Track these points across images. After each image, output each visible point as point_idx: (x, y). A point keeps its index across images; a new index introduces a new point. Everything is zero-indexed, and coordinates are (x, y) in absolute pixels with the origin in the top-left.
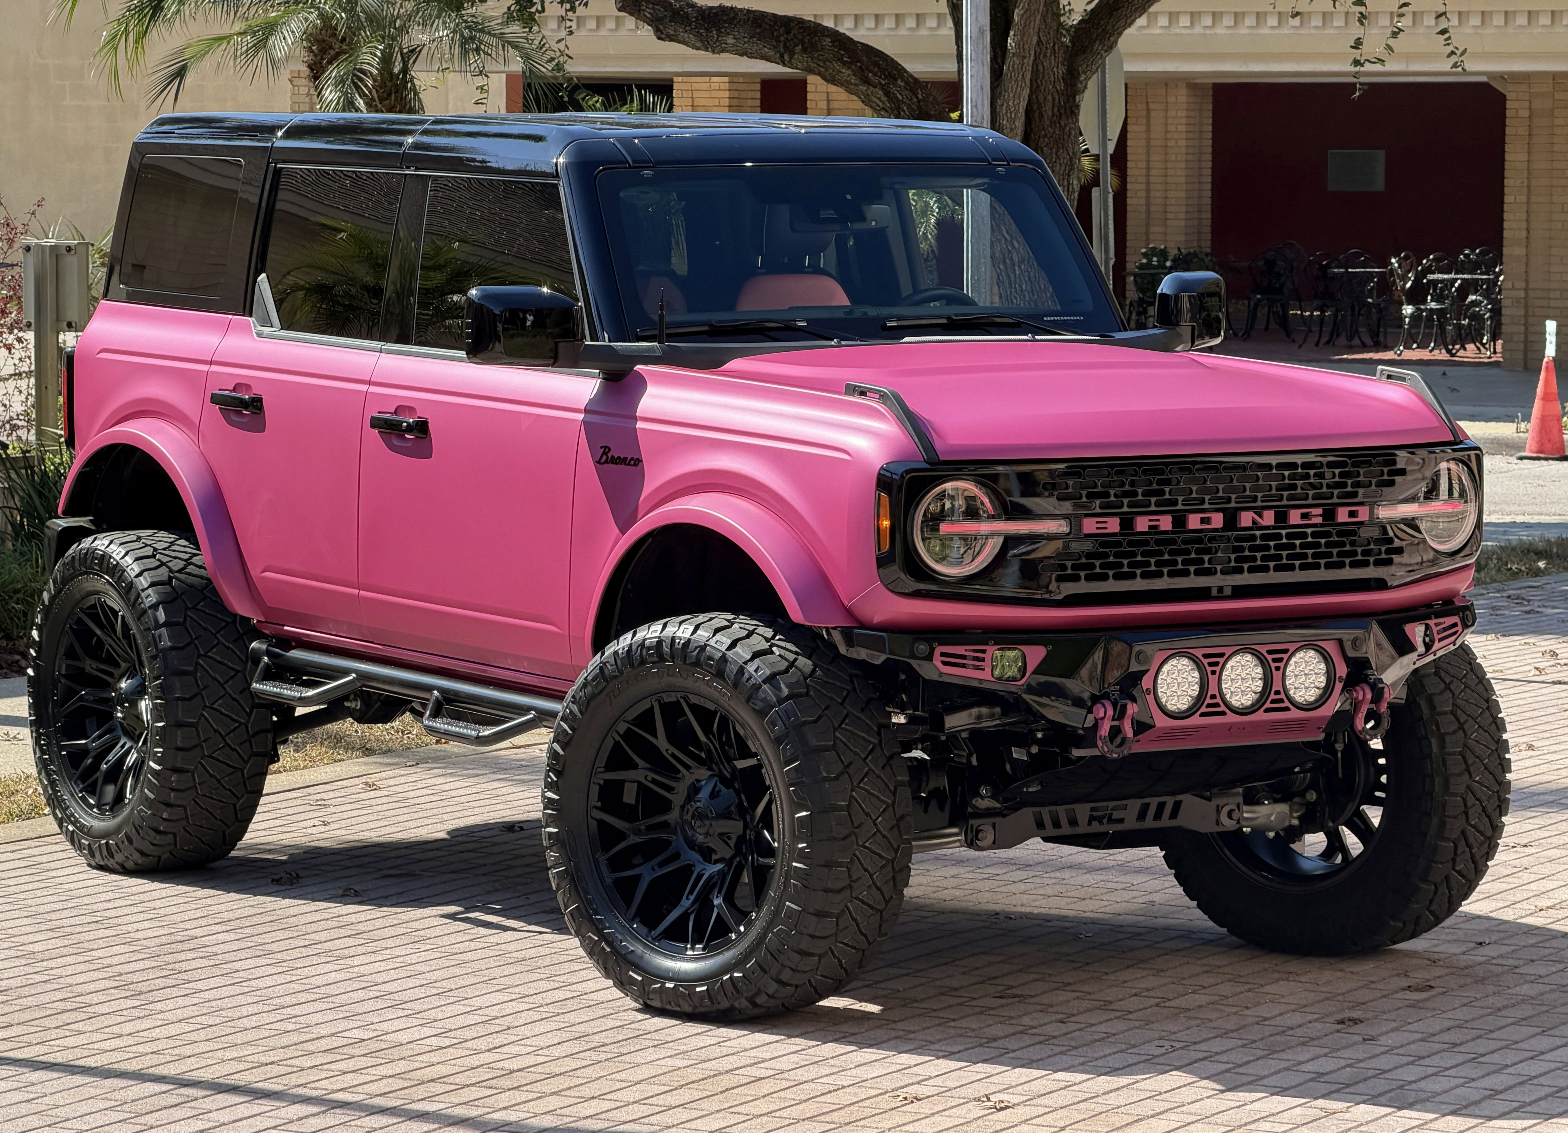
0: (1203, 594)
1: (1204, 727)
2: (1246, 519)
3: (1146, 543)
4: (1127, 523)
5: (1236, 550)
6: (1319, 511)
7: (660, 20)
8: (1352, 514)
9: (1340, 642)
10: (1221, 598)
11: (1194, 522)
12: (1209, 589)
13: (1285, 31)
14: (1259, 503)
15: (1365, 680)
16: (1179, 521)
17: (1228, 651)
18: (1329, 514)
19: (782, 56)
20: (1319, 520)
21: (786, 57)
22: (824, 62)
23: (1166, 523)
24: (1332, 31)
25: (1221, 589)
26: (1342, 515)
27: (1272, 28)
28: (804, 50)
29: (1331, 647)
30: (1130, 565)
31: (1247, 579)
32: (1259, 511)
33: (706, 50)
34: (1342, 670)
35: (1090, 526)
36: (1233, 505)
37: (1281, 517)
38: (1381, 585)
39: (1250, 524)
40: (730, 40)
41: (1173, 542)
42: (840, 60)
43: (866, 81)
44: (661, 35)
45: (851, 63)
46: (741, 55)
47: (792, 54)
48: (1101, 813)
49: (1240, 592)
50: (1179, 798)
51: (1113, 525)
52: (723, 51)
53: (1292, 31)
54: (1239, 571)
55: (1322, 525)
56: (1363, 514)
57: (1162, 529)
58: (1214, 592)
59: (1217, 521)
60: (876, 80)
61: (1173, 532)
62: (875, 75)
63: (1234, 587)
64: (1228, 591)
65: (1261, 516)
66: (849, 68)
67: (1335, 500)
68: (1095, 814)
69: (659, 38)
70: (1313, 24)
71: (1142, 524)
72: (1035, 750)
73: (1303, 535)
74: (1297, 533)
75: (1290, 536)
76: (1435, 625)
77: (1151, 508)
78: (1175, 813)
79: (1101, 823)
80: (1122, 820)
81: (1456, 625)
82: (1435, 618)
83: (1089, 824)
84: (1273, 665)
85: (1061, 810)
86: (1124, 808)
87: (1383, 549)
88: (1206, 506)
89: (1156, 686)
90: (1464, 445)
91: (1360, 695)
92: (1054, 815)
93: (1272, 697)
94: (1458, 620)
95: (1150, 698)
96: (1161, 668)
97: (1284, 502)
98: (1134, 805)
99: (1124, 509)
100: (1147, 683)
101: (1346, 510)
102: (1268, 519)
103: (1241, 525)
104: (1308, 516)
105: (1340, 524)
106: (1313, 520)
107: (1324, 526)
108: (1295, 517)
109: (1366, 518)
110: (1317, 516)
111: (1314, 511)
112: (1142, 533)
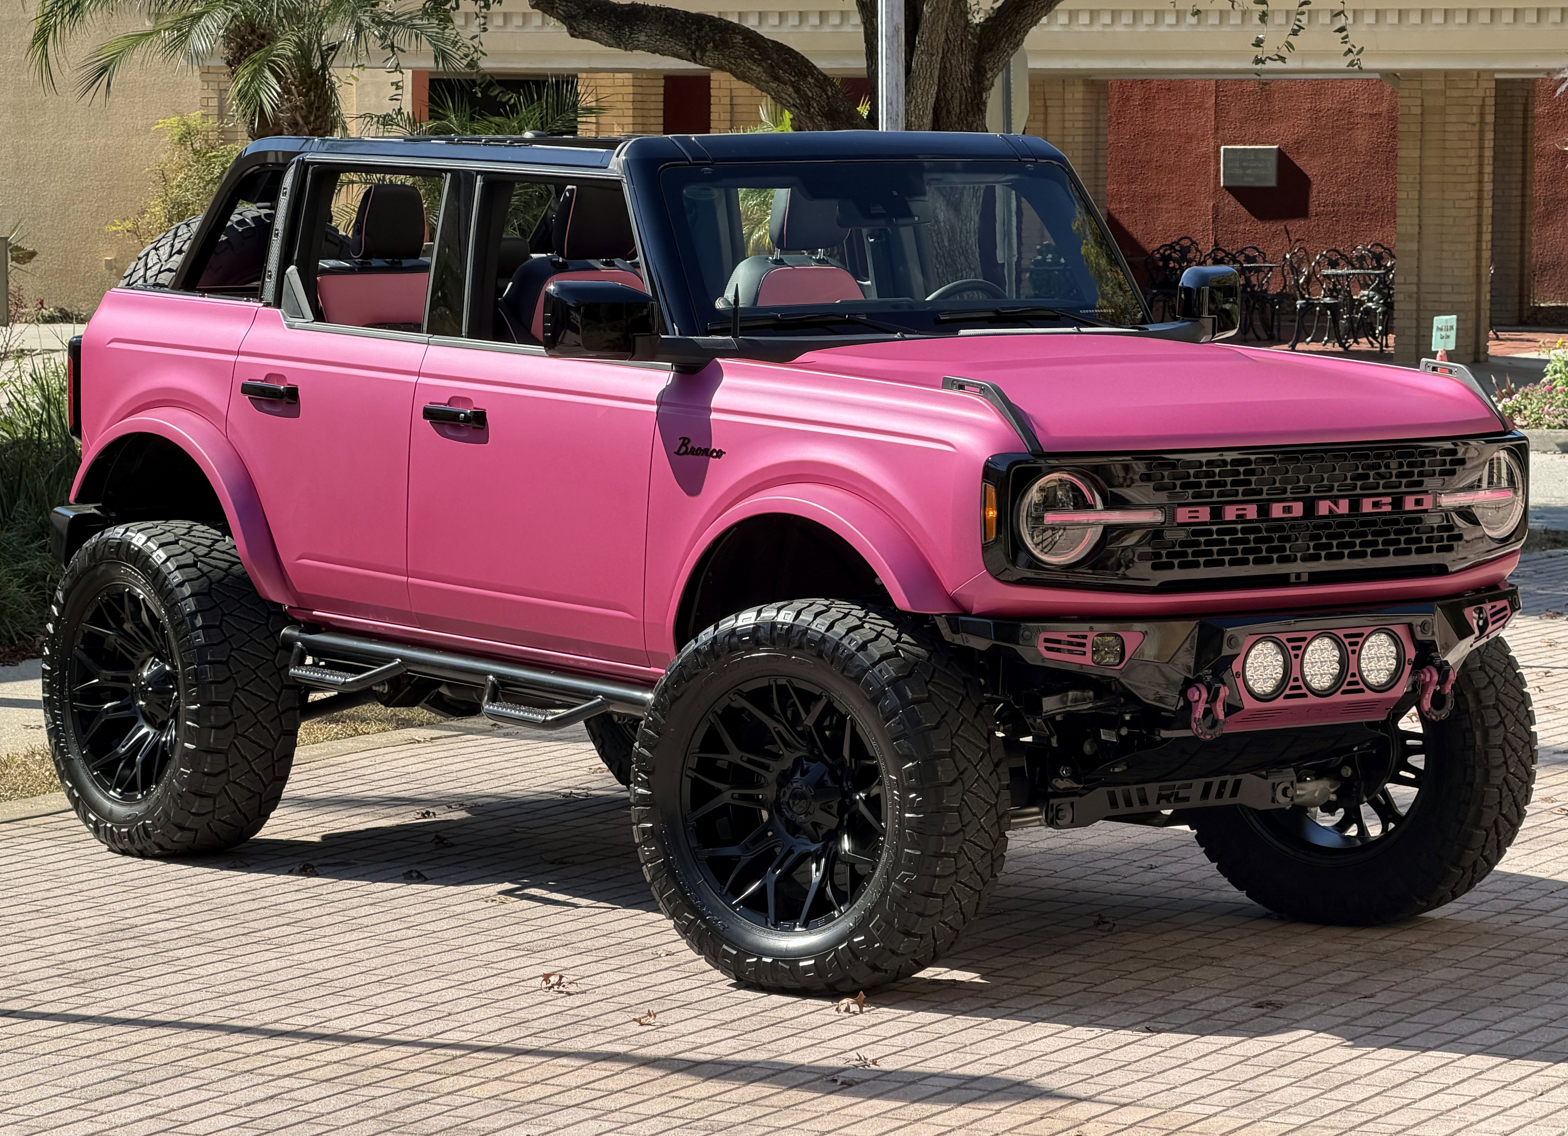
0: (1282, 581)
1: (1286, 708)
2: (1324, 507)
3: (1234, 531)
4: (1217, 512)
5: (1313, 538)
6: (1389, 500)
7: (573, 17)
8: (1418, 502)
9: (1410, 626)
10: (1299, 584)
11: (1277, 511)
12: (1289, 575)
13: (1183, 29)
14: (1335, 492)
15: (1431, 662)
16: (1264, 510)
17: (1309, 635)
18: (1397, 503)
19: (694, 54)
20: (1389, 508)
21: (698, 54)
22: (735, 58)
23: (1251, 512)
24: (1229, 29)
25: (1298, 575)
26: (1409, 504)
27: (1170, 25)
28: (716, 47)
29: (1401, 631)
30: (1219, 552)
31: (1323, 566)
32: (1335, 500)
33: (619, 46)
34: (1411, 653)
35: (1183, 515)
36: (1312, 494)
37: (1355, 505)
38: (1442, 570)
39: (1327, 513)
40: (643, 38)
41: (1258, 530)
42: (751, 57)
43: (776, 78)
44: (575, 33)
45: (761, 60)
46: (654, 52)
47: (703, 51)
48: (1168, 792)
49: (1316, 579)
50: (1238, 777)
51: (1204, 514)
52: (636, 48)
53: (1190, 29)
54: (1316, 558)
55: (1390, 513)
56: (1428, 502)
57: (1248, 517)
58: (1293, 579)
59: (1298, 509)
60: (786, 77)
61: (1257, 521)
62: (785, 72)
64: (1305, 578)
65: (1336, 505)
66: (760, 65)
67: (1403, 489)
68: (1164, 793)
69: (572, 36)
70: (1210, 22)
71: (1230, 513)
72: (1124, 732)
73: (1374, 523)
74: (1369, 521)
75: (1363, 524)
76: (1491, 608)
77: (1238, 497)
78: (1234, 792)
79: (1169, 801)
80: (1187, 799)
81: (1506, 608)
82: (1489, 602)
83: (1158, 802)
84: (1350, 649)
85: (1133, 789)
86: (1189, 787)
87: (1445, 535)
88: (1287, 495)
89: (1244, 670)
90: (1513, 436)
91: (1428, 677)
92: (1126, 794)
93: (1349, 679)
94: (1507, 603)
95: (1239, 682)
96: (1249, 652)
97: (1357, 492)
98: (1199, 784)
99: (1213, 499)
100: (1237, 667)
101: (1413, 498)
102: (1343, 507)
103: (1320, 513)
104: (1378, 505)
105: (1407, 512)
106: (1383, 509)
107: (1393, 514)
108: (1367, 506)
109: (1430, 506)
110: (1387, 504)
111: (1383, 500)
112: (1231, 522)
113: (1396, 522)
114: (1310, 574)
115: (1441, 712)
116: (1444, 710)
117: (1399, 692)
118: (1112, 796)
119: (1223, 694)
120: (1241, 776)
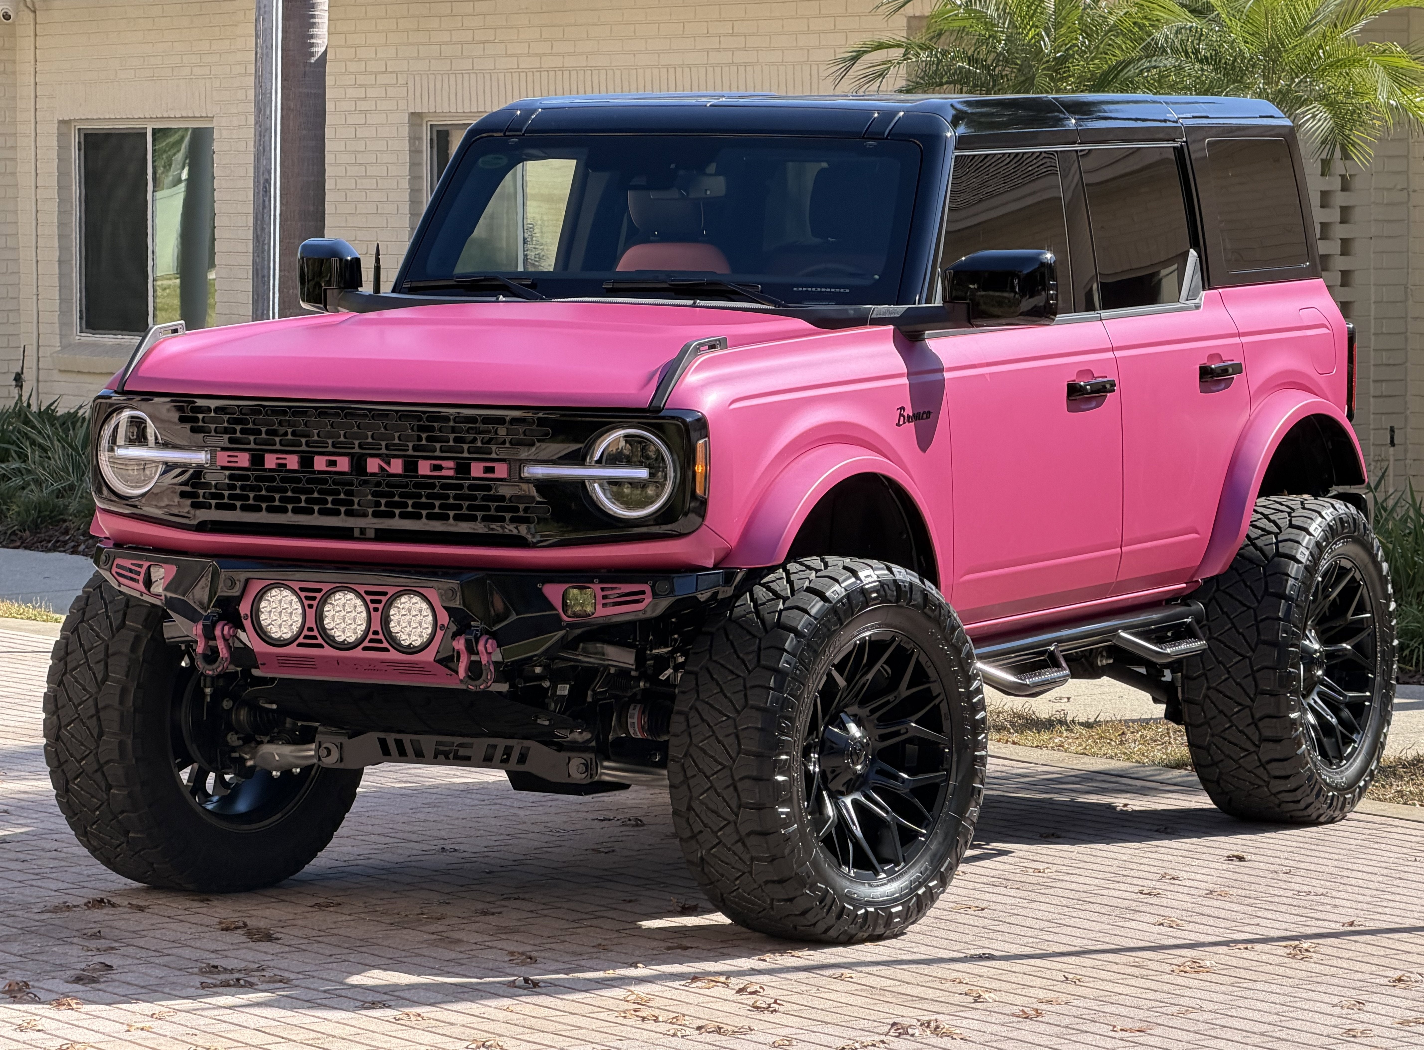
0: (345, 534)
3: (272, 479)
4: (257, 459)
6: (451, 464)
8: (488, 470)
9: (437, 591)
10: (363, 539)
11: (320, 463)
12: (352, 529)
16: (305, 462)
18: (463, 468)
20: (451, 473)
23: (292, 462)
25: (363, 531)
26: (477, 470)
30: (257, 498)
31: (396, 523)
32: (386, 458)
35: (222, 459)
36: (358, 450)
37: (410, 466)
39: (376, 471)
41: (298, 480)
48: (447, 748)
49: (383, 536)
51: (242, 460)
54: (389, 515)
55: (453, 478)
57: (288, 467)
58: (357, 533)
61: (299, 472)
63: (378, 531)
64: (371, 534)
65: (389, 464)
68: (441, 748)
71: (270, 461)
73: (432, 486)
74: (426, 484)
75: (417, 485)
76: (603, 589)
77: (278, 447)
78: (522, 759)
79: (447, 758)
80: (468, 758)
81: (643, 592)
82: (600, 582)
83: (436, 757)
84: (372, 606)
85: (407, 739)
86: (470, 746)
87: (522, 506)
88: (330, 449)
89: (255, 613)
90: (662, 414)
91: (460, 644)
92: (399, 743)
93: (371, 636)
94: (647, 588)
95: (247, 623)
96: (260, 596)
97: (411, 452)
98: (481, 745)
99: (252, 446)
100: (244, 608)
101: (482, 465)
102: (396, 466)
103: (369, 470)
104: (439, 468)
105: (475, 479)
106: (444, 473)
107: (457, 479)
108: (424, 468)
109: (504, 475)
110: (448, 469)
111: (444, 464)
112: (271, 470)
113: (460, 487)
114: (376, 530)
115: (478, 682)
116: (481, 680)
117: (429, 656)
118: (383, 743)
119: (226, 632)
120: (527, 743)
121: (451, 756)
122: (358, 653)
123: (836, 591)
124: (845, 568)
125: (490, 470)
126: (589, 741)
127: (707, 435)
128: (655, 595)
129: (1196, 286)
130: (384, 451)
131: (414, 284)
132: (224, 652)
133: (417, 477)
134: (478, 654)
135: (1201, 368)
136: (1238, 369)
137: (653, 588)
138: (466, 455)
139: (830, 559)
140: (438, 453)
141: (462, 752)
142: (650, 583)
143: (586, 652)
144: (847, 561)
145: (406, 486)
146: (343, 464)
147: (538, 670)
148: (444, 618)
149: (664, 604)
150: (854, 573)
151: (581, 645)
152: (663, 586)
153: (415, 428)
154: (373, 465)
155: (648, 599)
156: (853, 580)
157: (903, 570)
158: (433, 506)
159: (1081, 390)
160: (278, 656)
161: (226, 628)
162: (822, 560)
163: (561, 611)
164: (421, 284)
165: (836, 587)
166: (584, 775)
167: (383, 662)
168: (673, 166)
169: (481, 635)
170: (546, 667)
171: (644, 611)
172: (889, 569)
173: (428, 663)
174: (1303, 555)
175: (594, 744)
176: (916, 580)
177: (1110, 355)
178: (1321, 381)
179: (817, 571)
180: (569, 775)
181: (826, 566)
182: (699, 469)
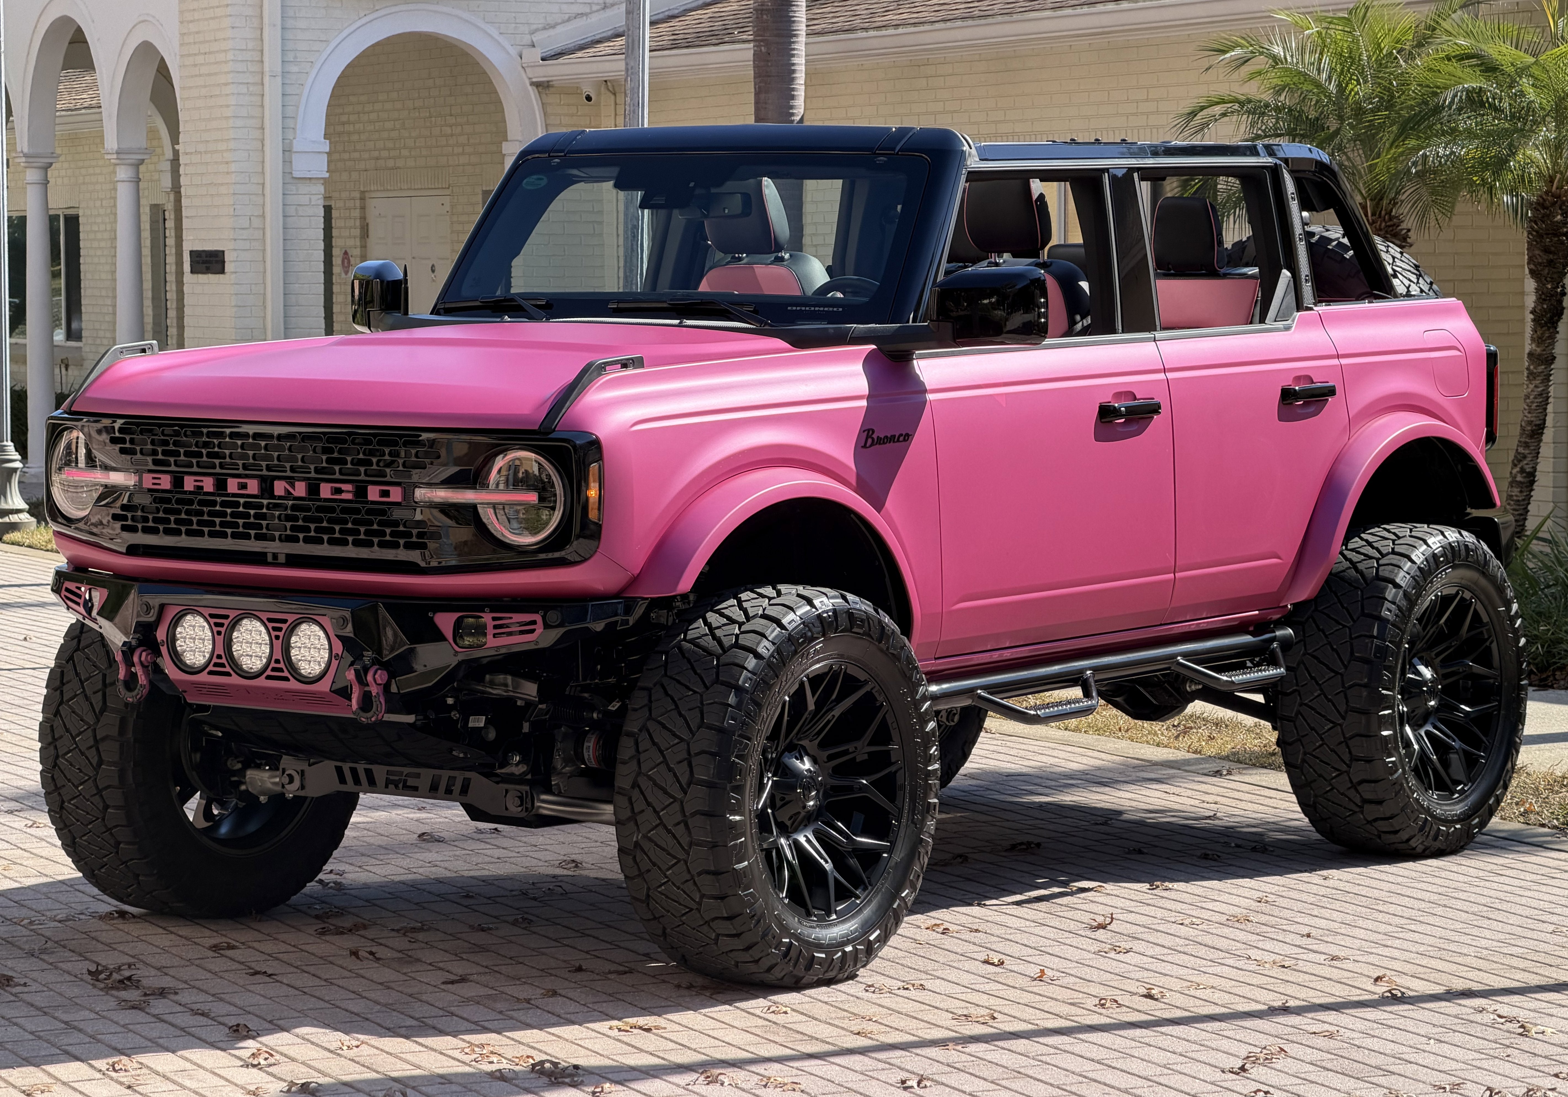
0: (258, 559)
3: (190, 502)
4: (178, 482)
6: (349, 487)
10: (276, 564)
11: (232, 486)
12: (265, 554)
16: (221, 484)
17: (231, 614)
18: (361, 492)
20: (349, 496)
23: (208, 484)
25: (275, 556)
26: (373, 493)
30: (177, 521)
31: (301, 548)
32: (291, 481)
35: (148, 481)
37: (313, 490)
39: (282, 493)
41: (213, 503)
48: (396, 778)
49: (293, 561)
51: (165, 482)
54: (295, 540)
55: (354, 502)
56: (396, 495)
57: (205, 490)
58: (270, 559)
61: (216, 495)
63: (288, 556)
64: (282, 559)
65: (293, 487)
67: (366, 477)
68: (391, 777)
71: (189, 483)
73: (332, 510)
74: (327, 508)
75: (319, 509)
76: (494, 619)
77: (195, 469)
78: (464, 790)
79: (397, 787)
80: (415, 789)
81: (534, 622)
82: (491, 611)
83: (387, 787)
84: (274, 633)
85: (361, 767)
86: (418, 776)
87: (415, 532)
88: (241, 471)
89: (172, 639)
90: (551, 436)
91: (351, 675)
92: (354, 771)
93: (273, 665)
94: (538, 617)
95: (164, 650)
96: (177, 621)
97: (313, 475)
98: (427, 775)
99: (173, 468)
100: (161, 634)
101: (378, 488)
102: (300, 489)
103: (276, 493)
104: (339, 491)
105: (373, 503)
106: (344, 496)
107: (356, 502)
108: (325, 491)
109: (399, 499)
110: (348, 492)
111: (344, 487)
112: (191, 493)
113: (357, 511)
115: (369, 715)
116: (371, 713)
117: (324, 686)
118: (339, 770)
119: (143, 658)
120: (468, 774)
121: (401, 786)
122: (261, 682)
123: (790, 619)
124: (799, 595)
125: (385, 494)
126: (524, 774)
127: (601, 458)
128: (547, 626)
129: (1287, 308)
130: (289, 474)
131: (447, 306)
132: (142, 679)
133: (320, 500)
134: (368, 685)
135: (1283, 390)
136: (1331, 391)
137: (544, 618)
138: (362, 477)
139: (783, 588)
140: (337, 476)
141: (411, 782)
142: (541, 613)
143: (492, 684)
144: (800, 589)
145: (308, 509)
146: (253, 487)
147: (450, 701)
148: (338, 647)
149: (553, 635)
150: (810, 602)
151: (488, 677)
152: (553, 616)
153: (319, 450)
154: (279, 488)
155: (539, 628)
156: (808, 608)
157: (857, 599)
158: (333, 531)
159: (1116, 412)
160: (193, 683)
161: (144, 654)
162: (774, 588)
163: (451, 641)
164: (453, 305)
165: (791, 616)
166: (520, 809)
167: (288, 691)
168: (692, 184)
169: (373, 664)
170: (456, 698)
171: (537, 643)
172: (844, 598)
173: (325, 693)
174: (1402, 578)
175: (529, 777)
176: (871, 610)
177: (1161, 376)
178: (1446, 403)
179: (770, 599)
180: (507, 809)
181: (779, 594)
182: (593, 493)
